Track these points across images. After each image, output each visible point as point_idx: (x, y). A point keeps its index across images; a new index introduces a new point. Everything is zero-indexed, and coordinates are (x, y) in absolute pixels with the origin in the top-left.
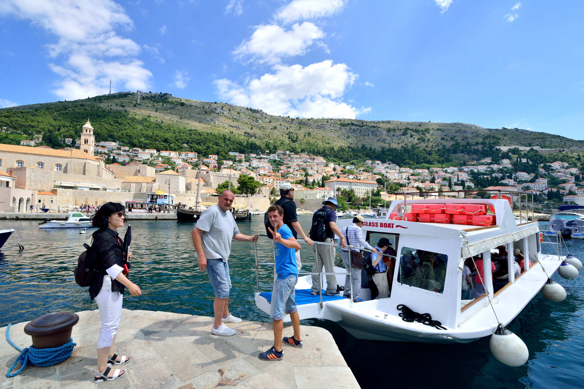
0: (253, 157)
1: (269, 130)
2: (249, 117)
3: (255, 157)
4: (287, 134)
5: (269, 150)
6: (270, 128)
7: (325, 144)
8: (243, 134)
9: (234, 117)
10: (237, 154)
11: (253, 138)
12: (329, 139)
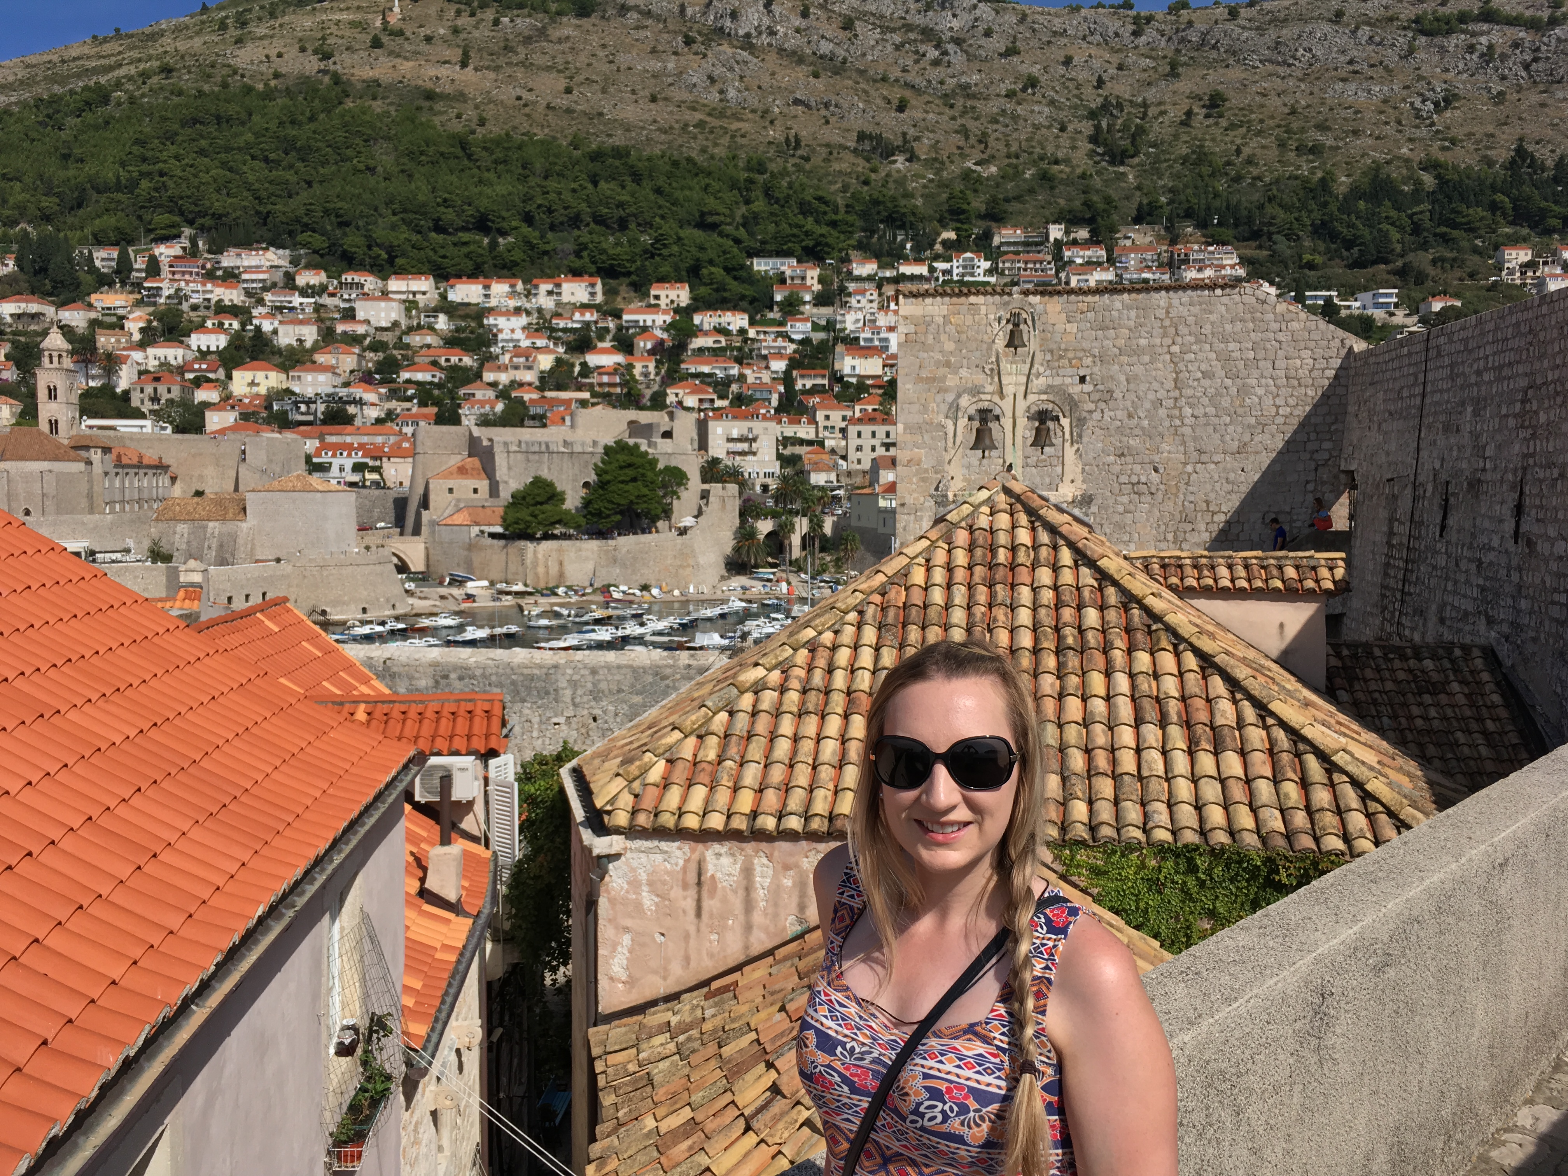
0: (859, 279)
1: (992, 107)
2: (897, 38)
3: (870, 278)
4: (1093, 115)
5: (957, 230)
6: (1003, 88)
7: (1292, 155)
8: (852, 144)
9: (825, 48)
10: (788, 266)
11: (900, 162)
12: (1322, 127)
